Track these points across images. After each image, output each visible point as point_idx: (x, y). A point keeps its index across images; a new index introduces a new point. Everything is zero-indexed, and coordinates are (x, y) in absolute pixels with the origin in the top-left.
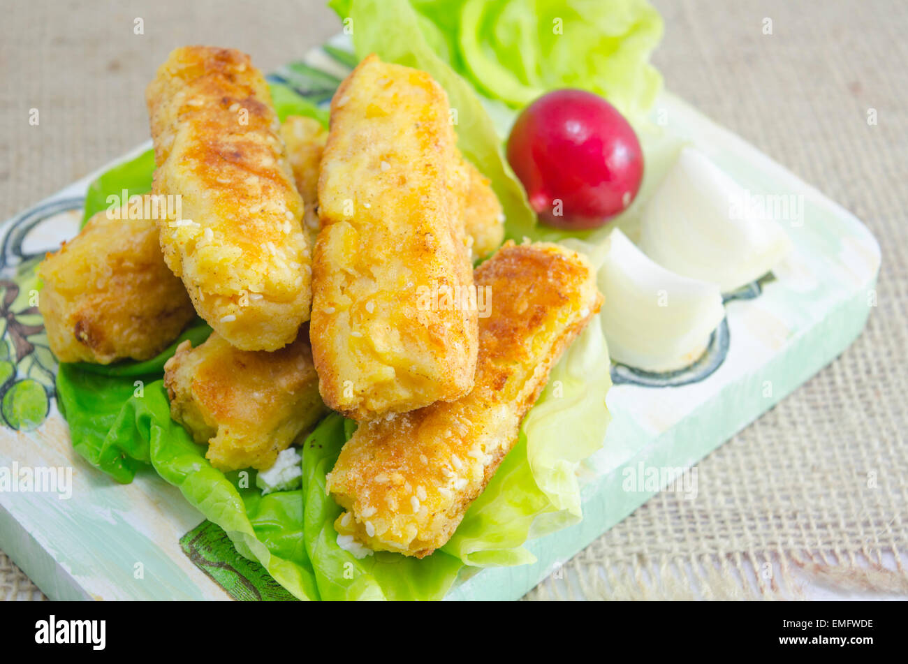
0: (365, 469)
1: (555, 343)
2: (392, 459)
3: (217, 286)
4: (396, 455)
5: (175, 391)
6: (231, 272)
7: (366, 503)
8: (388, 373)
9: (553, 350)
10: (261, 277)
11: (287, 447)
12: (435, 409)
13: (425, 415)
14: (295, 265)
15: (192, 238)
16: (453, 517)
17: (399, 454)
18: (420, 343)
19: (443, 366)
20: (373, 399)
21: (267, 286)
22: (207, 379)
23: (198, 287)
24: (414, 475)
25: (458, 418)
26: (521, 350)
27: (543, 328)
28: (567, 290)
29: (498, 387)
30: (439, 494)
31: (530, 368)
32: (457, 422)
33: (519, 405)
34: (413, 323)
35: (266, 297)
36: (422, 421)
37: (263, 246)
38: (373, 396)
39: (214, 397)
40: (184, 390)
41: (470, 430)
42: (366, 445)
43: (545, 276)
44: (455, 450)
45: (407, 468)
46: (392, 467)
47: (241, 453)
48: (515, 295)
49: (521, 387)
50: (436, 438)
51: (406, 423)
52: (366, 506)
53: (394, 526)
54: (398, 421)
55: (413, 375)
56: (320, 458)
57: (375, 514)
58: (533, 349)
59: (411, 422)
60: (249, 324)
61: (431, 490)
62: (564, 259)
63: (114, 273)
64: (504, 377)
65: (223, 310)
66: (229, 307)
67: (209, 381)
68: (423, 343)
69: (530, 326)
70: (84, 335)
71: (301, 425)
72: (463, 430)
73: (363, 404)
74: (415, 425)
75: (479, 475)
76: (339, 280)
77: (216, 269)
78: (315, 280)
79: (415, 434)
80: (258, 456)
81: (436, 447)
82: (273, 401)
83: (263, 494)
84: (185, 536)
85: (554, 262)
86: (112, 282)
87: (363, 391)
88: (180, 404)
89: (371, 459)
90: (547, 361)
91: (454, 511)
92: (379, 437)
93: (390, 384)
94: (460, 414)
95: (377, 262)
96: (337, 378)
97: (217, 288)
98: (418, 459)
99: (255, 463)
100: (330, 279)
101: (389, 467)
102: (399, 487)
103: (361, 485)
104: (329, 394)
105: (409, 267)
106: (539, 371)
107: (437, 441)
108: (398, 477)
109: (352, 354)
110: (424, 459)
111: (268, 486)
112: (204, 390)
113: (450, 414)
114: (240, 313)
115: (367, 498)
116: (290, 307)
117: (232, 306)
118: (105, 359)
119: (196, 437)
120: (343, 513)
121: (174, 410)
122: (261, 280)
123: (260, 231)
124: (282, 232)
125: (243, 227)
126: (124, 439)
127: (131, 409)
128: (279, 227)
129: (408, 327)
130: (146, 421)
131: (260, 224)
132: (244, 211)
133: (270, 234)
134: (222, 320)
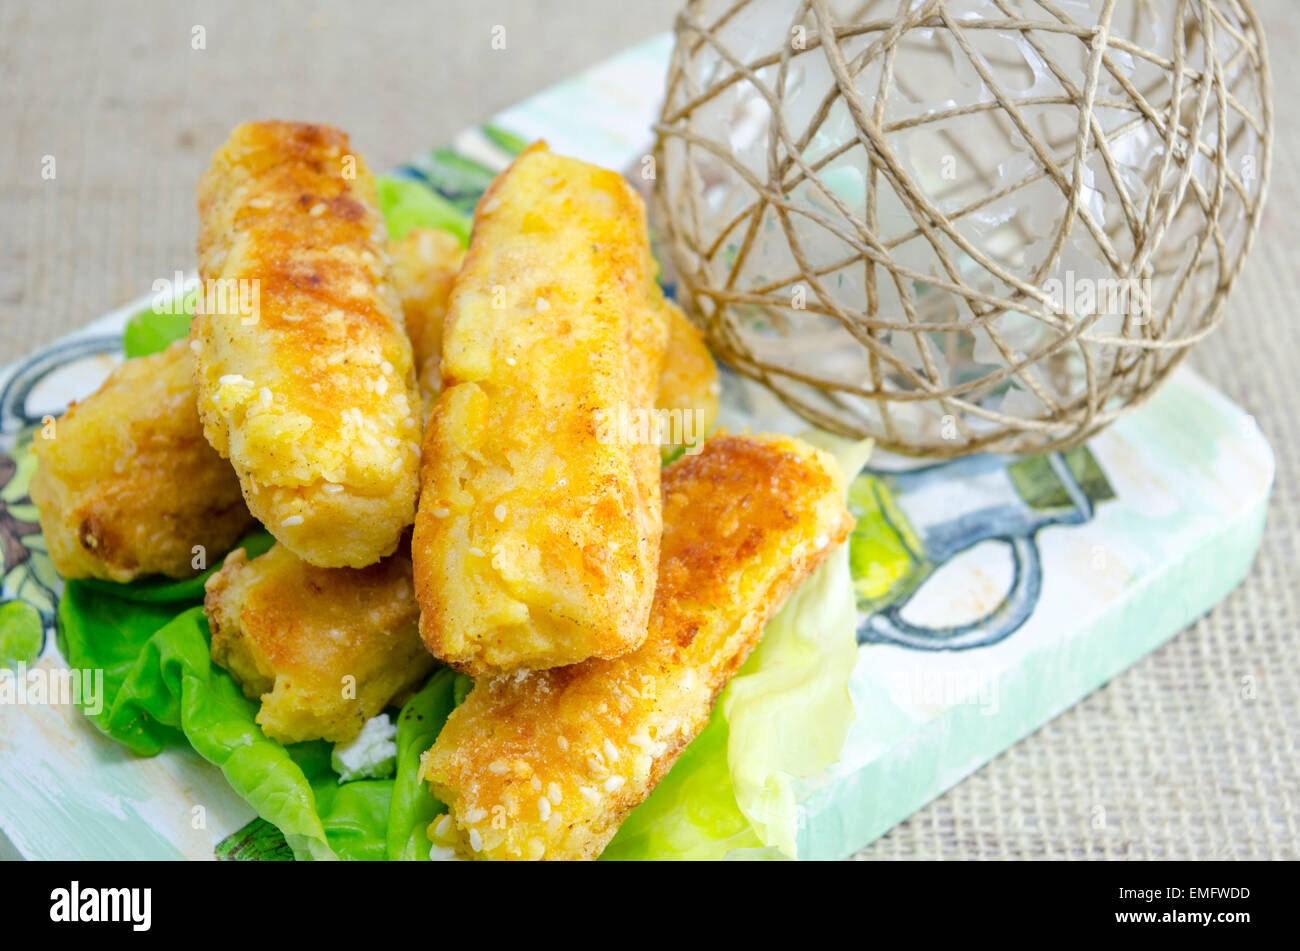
0: (476, 750)
1: (775, 583)
2: (517, 739)
3: (275, 474)
4: (524, 733)
5: (217, 621)
6: (296, 453)
7: (472, 802)
8: (518, 612)
9: (770, 593)
10: (340, 459)
11: (377, 711)
12: (587, 669)
13: (572, 677)
14: (392, 442)
15: (241, 402)
16: (601, 831)
17: (528, 733)
18: (570, 570)
19: (600, 607)
20: (495, 648)
21: (350, 472)
22: (264, 606)
23: (248, 474)
24: (547, 765)
25: (620, 686)
26: (722, 590)
27: (757, 560)
28: (797, 507)
29: (684, 642)
30: (580, 796)
31: (735, 617)
32: (617, 691)
33: (714, 671)
34: (561, 540)
35: (348, 488)
36: (567, 686)
37: (346, 417)
38: (496, 644)
39: (273, 633)
40: (231, 621)
41: (636, 704)
42: (483, 715)
43: (767, 482)
44: (611, 732)
45: (537, 754)
46: (517, 750)
47: (307, 717)
48: (722, 509)
49: (720, 644)
50: (584, 712)
51: (543, 686)
52: (473, 805)
53: (511, 839)
54: (532, 682)
55: (555, 616)
56: (417, 735)
57: (485, 819)
58: (741, 589)
59: (551, 686)
60: (320, 531)
61: (569, 790)
62: (797, 460)
63: (141, 450)
64: (691, 629)
65: (284, 508)
66: (293, 503)
67: (268, 609)
68: (574, 572)
69: (739, 556)
70: (92, 540)
71: (401, 680)
72: (625, 704)
73: (480, 656)
74: (555, 690)
75: (643, 768)
76: (458, 469)
77: (273, 448)
78: (425, 467)
79: (555, 703)
80: (333, 722)
81: (582, 726)
82: (358, 643)
83: (341, 780)
84: (224, 842)
85: (783, 465)
86: (137, 463)
87: (479, 636)
88: (226, 642)
89: (489, 737)
90: (761, 608)
91: (603, 823)
92: (502, 704)
93: (521, 628)
94: (623, 678)
95: (518, 446)
96: (442, 615)
97: (276, 477)
98: (554, 744)
99: (329, 734)
100: (445, 466)
101: (513, 751)
102: (523, 781)
103: (469, 773)
104: (431, 636)
105: (562, 457)
106: (748, 623)
107: (584, 717)
108: (522, 767)
109: (468, 579)
110: (564, 743)
111: (348, 769)
112: (259, 622)
113: (609, 677)
114: (310, 513)
115: (475, 795)
116: (385, 504)
117: (298, 503)
118: (124, 576)
119: (246, 689)
120: (440, 816)
121: (216, 647)
122: (341, 464)
123: (341, 392)
124: (374, 393)
125: (316, 387)
126: (145, 694)
127: (155, 651)
128: (370, 385)
129: (553, 545)
130: (176, 669)
131: (341, 381)
132: (319, 362)
133: (355, 395)
134: (284, 523)
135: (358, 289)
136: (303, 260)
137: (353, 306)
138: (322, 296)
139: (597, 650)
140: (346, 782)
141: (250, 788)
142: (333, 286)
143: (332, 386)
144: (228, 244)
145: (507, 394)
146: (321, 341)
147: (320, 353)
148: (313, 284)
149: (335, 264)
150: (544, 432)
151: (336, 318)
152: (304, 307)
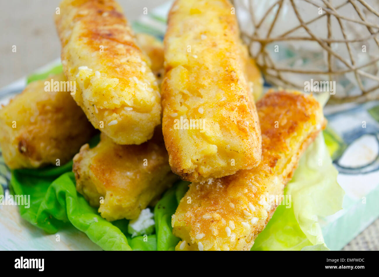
0: (196, 211)
1: (302, 144)
2: (212, 206)
3: (105, 103)
4: (214, 203)
5: (79, 173)
6: (113, 94)
7: (198, 231)
8: (213, 149)
9: (301, 148)
10: (131, 96)
11: (145, 207)
12: (236, 177)
13: (231, 181)
14: (151, 90)
15: (88, 76)
16: (249, 242)
17: (216, 203)
18: (232, 132)
19: (247, 144)
20: (203, 166)
21: (135, 101)
22: (99, 164)
23: (93, 105)
24: (227, 214)
25: (251, 182)
26: (284, 145)
27: (295, 134)
28: (309, 112)
29: (273, 165)
30: (242, 226)
31: (289, 157)
32: (250, 184)
33: (284, 178)
34: (227, 120)
35: (135, 109)
36: (229, 184)
37: (130, 79)
38: (203, 164)
39: (104, 174)
40: (84, 173)
41: (258, 189)
42: (196, 198)
43: (295, 105)
44: (250, 200)
45: (222, 211)
46: (213, 210)
47: (119, 208)
48: (279, 115)
49: (285, 167)
50: (239, 193)
51: (219, 185)
52: (198, 232)
53: (216, 245)
54: (214, 184)
55: (228, 150)
56: (164, 214)
57: (204, 237)
58: (291, 146)
59: (222, 184)
60: (123, 128)
61: (237, 223)
62: (305, 97)
63: (41, 114)
64: (276, 159)
65: (109, 118)
66: (113, 115)
67: (100, 166)
68: (234, 133)
69: (289, 132)
70: (24, 149)
71: (154, 194)
72: (254, 189)
73: (197, 170)
74: (225, 186)
75: (265, 215)
76: (179, 98)
77: (104, 92)
78: (164, 100)
79: (225, 191)
80: (130, 210)
81: (239, 198)
82: (138, 177)
83: (132, 236)
85: (300, 98)
86: (40, 118)
87: (197, 160)
88: (82, 182)
89: (199, 206)
90: (298, 154)
91: (250, 238)
92: (203, 193)
93: (214, 156)
94: (252, 179)
95: (203, 87)
96: (180, 154)
97: (106, 104)
98: (228, 206)
99: (127, 216)
100: (173, 98)
101: (211, 210)
102: (218, 221)
103: (194, 220)
104: (176, 162)
105: (222, 89)
106: (294, 159)
107: (239, 195)
108: (217, 216)
109: (190, 138)
110: (232, 205)
111: (135, 231)
112: (98, 170)
113: (246, 179)
114: (120, 119)
115: (199, 228)
116: (149, 115)
117: (115, 115)
118: (36, 164)
119: (91, 202)
120: (180, 242)
121: (78, 185)
122: (132, 98)
123: (128, 71)
124: (141, 72)
125: (118, 69)
126: (51, 207)
127: (54, 190)
128: (139, 69)
129: (224, 122)
130: (63, 195)
131: (128, 68)
132: (117, 61)
133: (133, 73)
134: (110, 124)
135: (127, 38)
136: (104, 29)
137: (126, 43)
138: (114, 40)
139: (245, 164)
140: (135, 237)
141: (99, 239)
142: (117, 36)
143: (124, 69)
144: (71, 28)
145: (195, 69)
146: (117, 54)
147: (117, 58)
148: (110, 36)
149: (116, 30)
150: (213, 81)
151: (121, 46)
152: (107, 43)
